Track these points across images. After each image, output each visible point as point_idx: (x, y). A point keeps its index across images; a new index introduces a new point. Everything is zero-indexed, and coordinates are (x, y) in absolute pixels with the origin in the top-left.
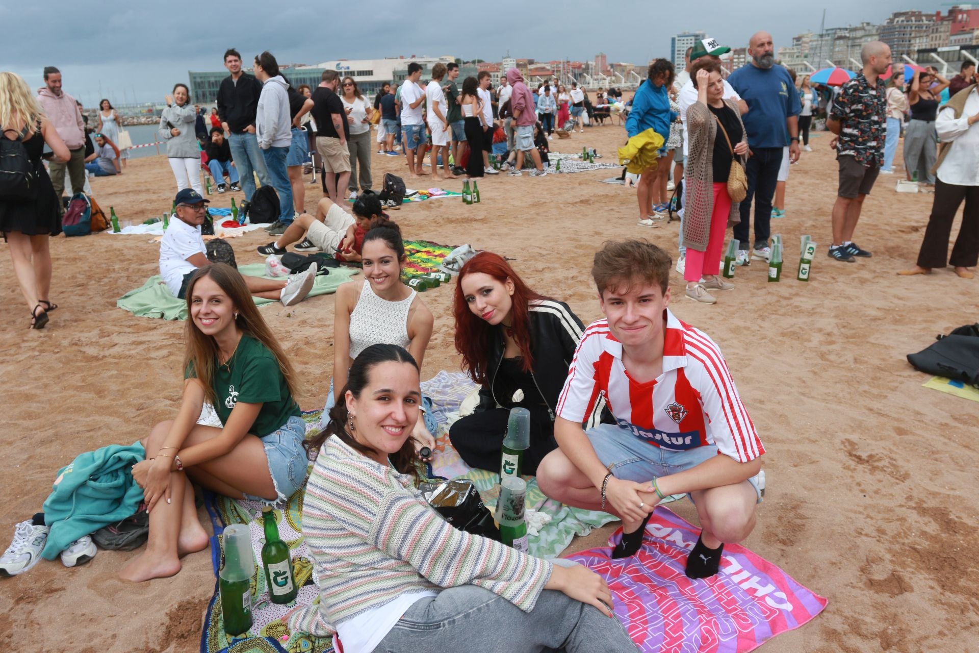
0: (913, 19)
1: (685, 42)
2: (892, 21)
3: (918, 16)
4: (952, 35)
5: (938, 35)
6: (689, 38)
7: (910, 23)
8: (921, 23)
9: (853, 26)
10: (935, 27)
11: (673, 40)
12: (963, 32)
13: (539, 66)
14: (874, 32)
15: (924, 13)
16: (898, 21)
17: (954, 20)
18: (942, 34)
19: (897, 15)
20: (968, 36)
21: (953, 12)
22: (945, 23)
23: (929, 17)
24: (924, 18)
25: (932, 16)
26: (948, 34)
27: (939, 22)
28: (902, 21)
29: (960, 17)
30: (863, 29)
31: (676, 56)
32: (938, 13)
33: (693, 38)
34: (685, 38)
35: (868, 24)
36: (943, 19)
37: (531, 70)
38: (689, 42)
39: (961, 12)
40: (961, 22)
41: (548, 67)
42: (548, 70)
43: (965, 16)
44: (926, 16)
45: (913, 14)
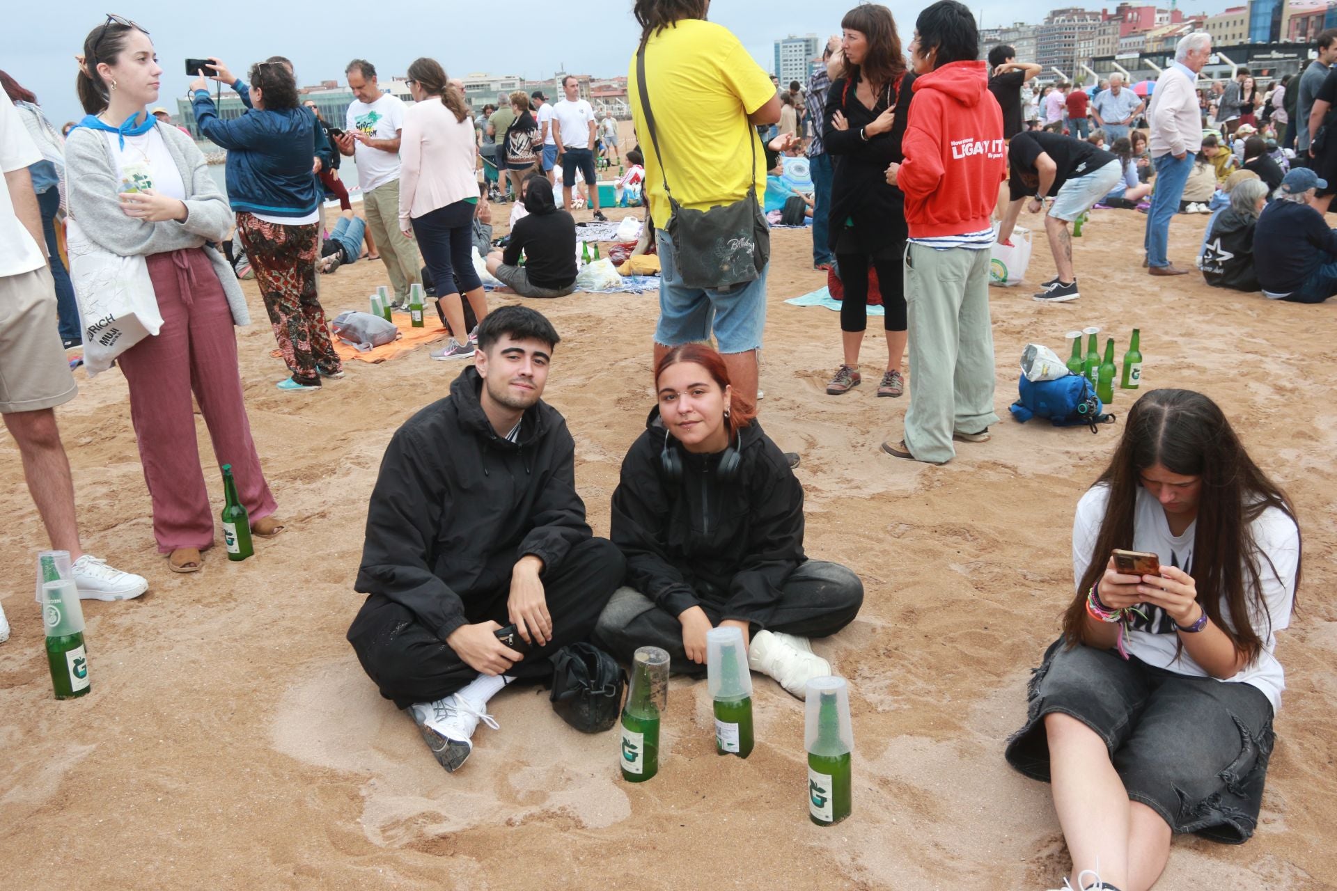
0: (1076, 17)
1: (793, 49)
2: (1050, 20)
3: (1081, 13)
4: (1122, 37)
5: (1106, 37)
6: (798, 44)
7: (1072, 23)
8: (1085, 23)
9: (1004, 27)
10: (1102, 28)
11: (777, 46)
12: (1135, 34)
13: (603, 84)
14: (1030, 34)
15: (1087, 10)
16: (1058, 21)
17: (1124, 20)
18: (1110, 37)
19: (1056, 13)
20: (1140, 39)
21: (1123, 10)
22: (1113, 23)
23: (1094, 15)
24: (1088, 17)
25: (1098, 14)
26: (1117, 36)
27: (1106, 22)
28: (1063, 21)
29: (1130, 15)
30: (1016, 30)
31: (782, 68)
32: (1105, 11)
33: (803, 44)
34: (793, 44)
35: (1022, 24)
36: (1110, 18)
37: (593, 90)
38: (798, 49)
39: (1131, 9)
40: (1131, 21)
41: (615, 86)
42: (615, 89)
43: (1135, 14)
44: (1090, 14)
45: (1076, 11)
